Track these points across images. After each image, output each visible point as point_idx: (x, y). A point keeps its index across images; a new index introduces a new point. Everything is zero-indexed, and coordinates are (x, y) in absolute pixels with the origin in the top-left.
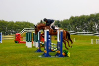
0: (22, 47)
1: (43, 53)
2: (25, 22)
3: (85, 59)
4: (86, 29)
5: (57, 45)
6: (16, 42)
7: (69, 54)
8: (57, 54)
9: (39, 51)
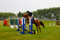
0: (8, 28)
1: (21, 32)
2: (10, 13)
3: (46, 35)
4: (46, 17)
5: (29, 27)
6: (4, 25)
7: (36, 32)
8: (29, 32)
9: (18, 30)
